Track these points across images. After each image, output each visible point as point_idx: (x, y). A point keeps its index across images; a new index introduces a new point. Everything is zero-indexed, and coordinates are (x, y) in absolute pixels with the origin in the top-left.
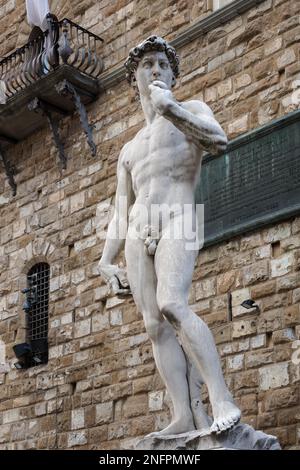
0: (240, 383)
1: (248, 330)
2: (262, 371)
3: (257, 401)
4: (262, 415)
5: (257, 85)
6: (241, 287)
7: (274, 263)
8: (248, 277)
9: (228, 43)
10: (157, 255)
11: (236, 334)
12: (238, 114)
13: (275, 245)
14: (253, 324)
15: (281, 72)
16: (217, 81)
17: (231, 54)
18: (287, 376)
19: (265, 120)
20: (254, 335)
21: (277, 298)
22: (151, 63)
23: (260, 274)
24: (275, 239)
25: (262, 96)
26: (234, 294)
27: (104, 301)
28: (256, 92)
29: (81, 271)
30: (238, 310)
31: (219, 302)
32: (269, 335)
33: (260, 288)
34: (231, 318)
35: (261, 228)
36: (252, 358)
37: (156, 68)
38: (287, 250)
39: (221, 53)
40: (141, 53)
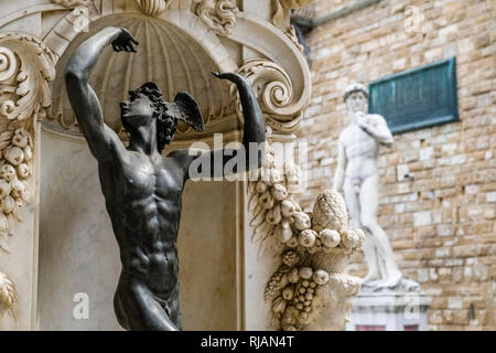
0: (402, 221)
1: (407, 190)
2: (415, 215)
3: (413, 231)
4: (416, 240)
5: (411, 41)
6: (403, 163)
7: (422, 152)
8: (407, 159)
9: (393, 11)
10: (361, 195)
11: (401, 191)
12: (400, 57)
13: (422, 141)
14: (411, 186)
15: (424, 35)
16: (386, 34)
17: (394, 18)
18: (429, 219)
19: (415, 64)
20: (411, 193)
21: (424, 173)
22: (355, 98)
23: (414, 157)
24: (423, 137)
25: (414, 49)
26: (399, 167)
27: (319, 160)
28: (410, 45)
29: (305, 140)
30: (401, 177)
31: (390, 171)
32: (419, 194)
33: (414, 165)
34: (397, 181)
35: (414, 130)
36: (410, 207)
37: (358, 100)
38: (429, 145)
39: (388, 16)
40: (351, 93)
